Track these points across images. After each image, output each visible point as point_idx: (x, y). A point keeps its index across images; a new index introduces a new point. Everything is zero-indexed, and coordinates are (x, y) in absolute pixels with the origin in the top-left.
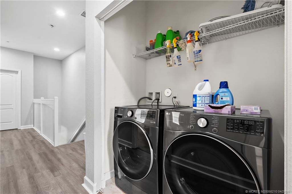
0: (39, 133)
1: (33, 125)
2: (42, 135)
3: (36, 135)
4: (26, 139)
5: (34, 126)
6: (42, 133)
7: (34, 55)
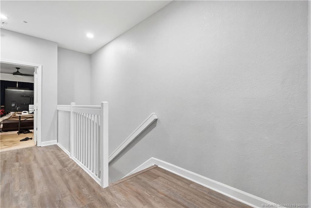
0: (68, 154)
1: (57, 140)
2: (72, 159)
3: (64, 158)
4: (51, 167)
5: (58, 142)
6: (73, 154)
7: (58, 47)
